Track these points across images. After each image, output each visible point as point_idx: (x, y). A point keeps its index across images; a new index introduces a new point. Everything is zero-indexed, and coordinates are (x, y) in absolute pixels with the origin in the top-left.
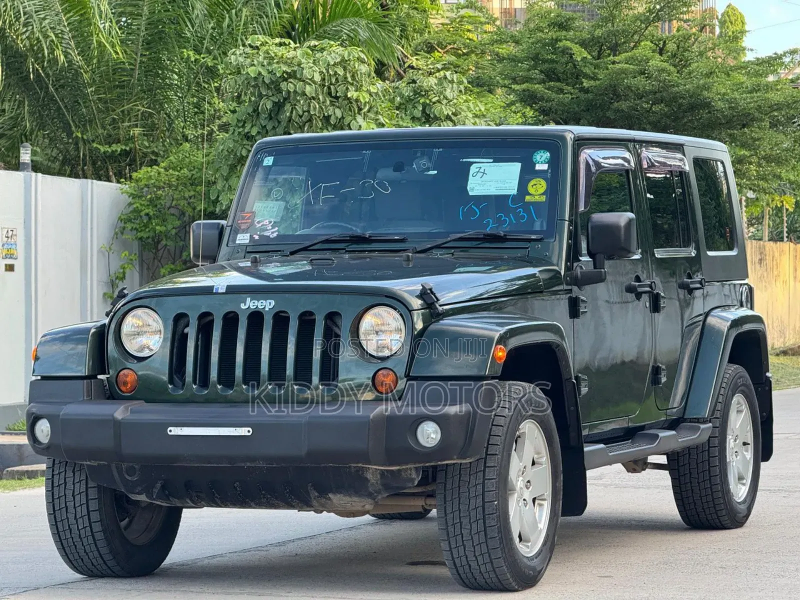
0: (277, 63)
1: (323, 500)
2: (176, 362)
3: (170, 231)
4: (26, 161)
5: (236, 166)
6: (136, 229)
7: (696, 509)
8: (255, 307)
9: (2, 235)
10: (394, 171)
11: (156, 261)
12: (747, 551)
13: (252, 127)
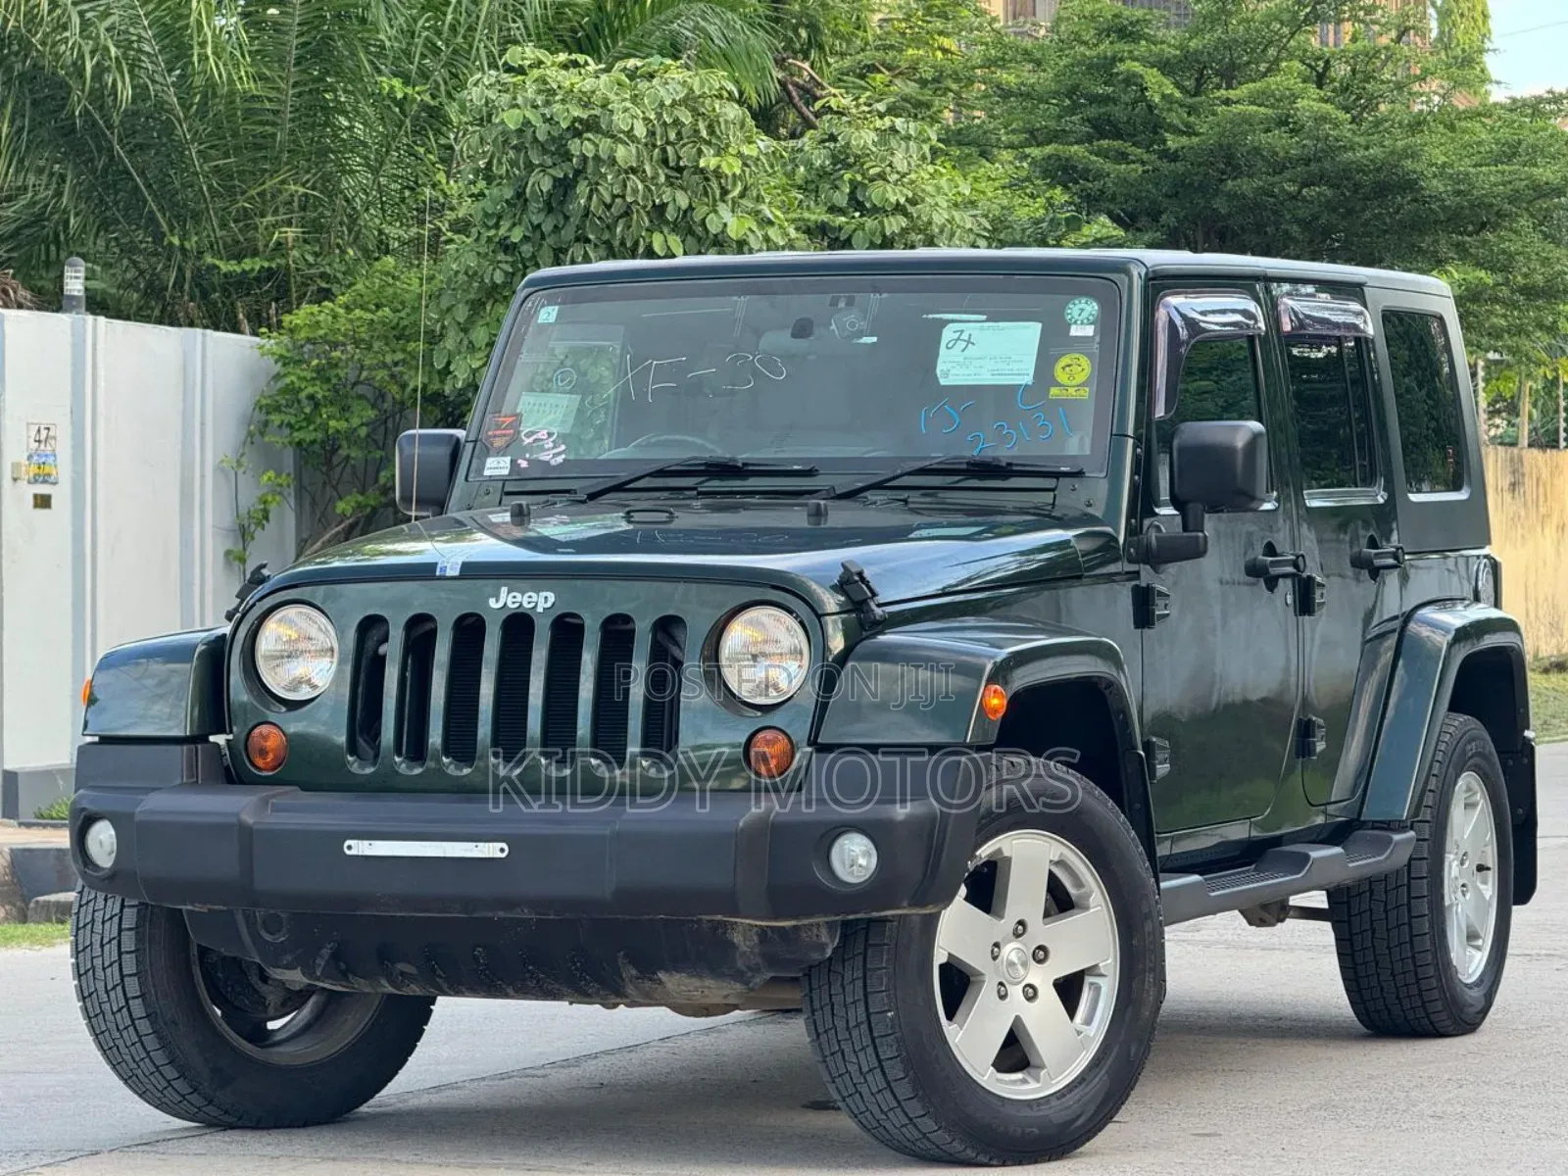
0: (563, 101)
1: (647, 984)
2: (363, 709)
3: (355, 429)
4: (76, 293)
5: (484, 304)
6: (290, 425)
7: (1384, 998)
8: (517, 605)
9: (29, 437)
10: (794, 336)
11: (328, 488)
12: (1484, 1082)
13: (514, 225)
